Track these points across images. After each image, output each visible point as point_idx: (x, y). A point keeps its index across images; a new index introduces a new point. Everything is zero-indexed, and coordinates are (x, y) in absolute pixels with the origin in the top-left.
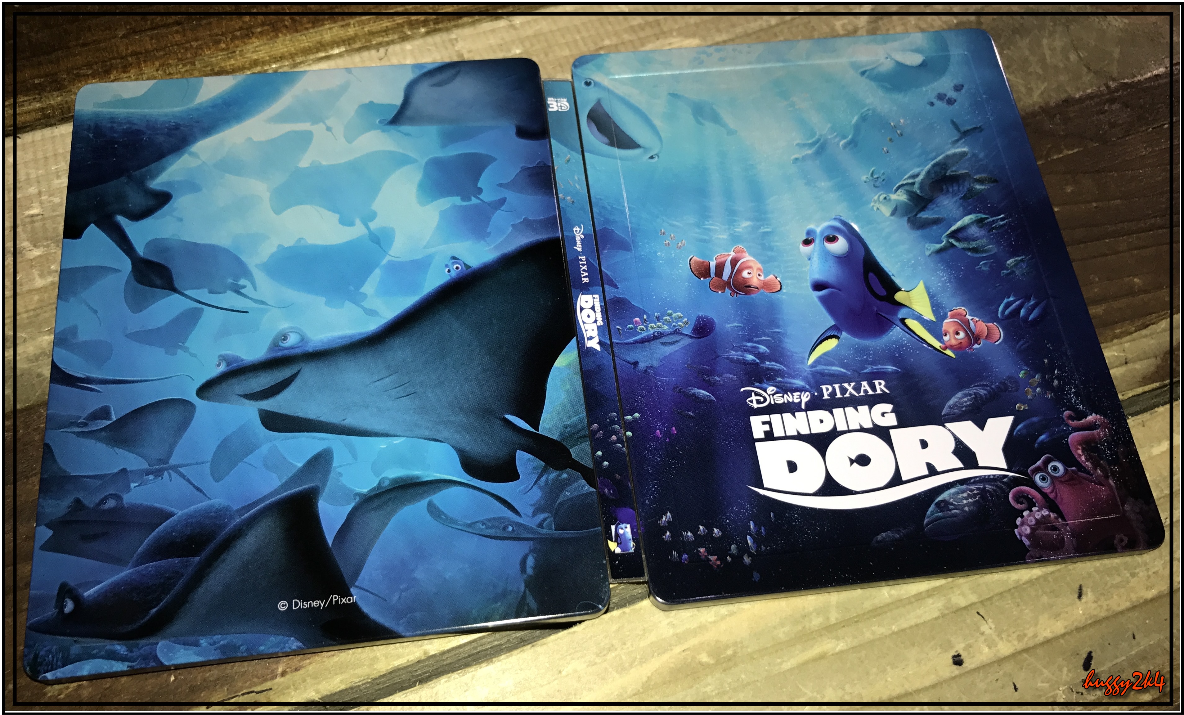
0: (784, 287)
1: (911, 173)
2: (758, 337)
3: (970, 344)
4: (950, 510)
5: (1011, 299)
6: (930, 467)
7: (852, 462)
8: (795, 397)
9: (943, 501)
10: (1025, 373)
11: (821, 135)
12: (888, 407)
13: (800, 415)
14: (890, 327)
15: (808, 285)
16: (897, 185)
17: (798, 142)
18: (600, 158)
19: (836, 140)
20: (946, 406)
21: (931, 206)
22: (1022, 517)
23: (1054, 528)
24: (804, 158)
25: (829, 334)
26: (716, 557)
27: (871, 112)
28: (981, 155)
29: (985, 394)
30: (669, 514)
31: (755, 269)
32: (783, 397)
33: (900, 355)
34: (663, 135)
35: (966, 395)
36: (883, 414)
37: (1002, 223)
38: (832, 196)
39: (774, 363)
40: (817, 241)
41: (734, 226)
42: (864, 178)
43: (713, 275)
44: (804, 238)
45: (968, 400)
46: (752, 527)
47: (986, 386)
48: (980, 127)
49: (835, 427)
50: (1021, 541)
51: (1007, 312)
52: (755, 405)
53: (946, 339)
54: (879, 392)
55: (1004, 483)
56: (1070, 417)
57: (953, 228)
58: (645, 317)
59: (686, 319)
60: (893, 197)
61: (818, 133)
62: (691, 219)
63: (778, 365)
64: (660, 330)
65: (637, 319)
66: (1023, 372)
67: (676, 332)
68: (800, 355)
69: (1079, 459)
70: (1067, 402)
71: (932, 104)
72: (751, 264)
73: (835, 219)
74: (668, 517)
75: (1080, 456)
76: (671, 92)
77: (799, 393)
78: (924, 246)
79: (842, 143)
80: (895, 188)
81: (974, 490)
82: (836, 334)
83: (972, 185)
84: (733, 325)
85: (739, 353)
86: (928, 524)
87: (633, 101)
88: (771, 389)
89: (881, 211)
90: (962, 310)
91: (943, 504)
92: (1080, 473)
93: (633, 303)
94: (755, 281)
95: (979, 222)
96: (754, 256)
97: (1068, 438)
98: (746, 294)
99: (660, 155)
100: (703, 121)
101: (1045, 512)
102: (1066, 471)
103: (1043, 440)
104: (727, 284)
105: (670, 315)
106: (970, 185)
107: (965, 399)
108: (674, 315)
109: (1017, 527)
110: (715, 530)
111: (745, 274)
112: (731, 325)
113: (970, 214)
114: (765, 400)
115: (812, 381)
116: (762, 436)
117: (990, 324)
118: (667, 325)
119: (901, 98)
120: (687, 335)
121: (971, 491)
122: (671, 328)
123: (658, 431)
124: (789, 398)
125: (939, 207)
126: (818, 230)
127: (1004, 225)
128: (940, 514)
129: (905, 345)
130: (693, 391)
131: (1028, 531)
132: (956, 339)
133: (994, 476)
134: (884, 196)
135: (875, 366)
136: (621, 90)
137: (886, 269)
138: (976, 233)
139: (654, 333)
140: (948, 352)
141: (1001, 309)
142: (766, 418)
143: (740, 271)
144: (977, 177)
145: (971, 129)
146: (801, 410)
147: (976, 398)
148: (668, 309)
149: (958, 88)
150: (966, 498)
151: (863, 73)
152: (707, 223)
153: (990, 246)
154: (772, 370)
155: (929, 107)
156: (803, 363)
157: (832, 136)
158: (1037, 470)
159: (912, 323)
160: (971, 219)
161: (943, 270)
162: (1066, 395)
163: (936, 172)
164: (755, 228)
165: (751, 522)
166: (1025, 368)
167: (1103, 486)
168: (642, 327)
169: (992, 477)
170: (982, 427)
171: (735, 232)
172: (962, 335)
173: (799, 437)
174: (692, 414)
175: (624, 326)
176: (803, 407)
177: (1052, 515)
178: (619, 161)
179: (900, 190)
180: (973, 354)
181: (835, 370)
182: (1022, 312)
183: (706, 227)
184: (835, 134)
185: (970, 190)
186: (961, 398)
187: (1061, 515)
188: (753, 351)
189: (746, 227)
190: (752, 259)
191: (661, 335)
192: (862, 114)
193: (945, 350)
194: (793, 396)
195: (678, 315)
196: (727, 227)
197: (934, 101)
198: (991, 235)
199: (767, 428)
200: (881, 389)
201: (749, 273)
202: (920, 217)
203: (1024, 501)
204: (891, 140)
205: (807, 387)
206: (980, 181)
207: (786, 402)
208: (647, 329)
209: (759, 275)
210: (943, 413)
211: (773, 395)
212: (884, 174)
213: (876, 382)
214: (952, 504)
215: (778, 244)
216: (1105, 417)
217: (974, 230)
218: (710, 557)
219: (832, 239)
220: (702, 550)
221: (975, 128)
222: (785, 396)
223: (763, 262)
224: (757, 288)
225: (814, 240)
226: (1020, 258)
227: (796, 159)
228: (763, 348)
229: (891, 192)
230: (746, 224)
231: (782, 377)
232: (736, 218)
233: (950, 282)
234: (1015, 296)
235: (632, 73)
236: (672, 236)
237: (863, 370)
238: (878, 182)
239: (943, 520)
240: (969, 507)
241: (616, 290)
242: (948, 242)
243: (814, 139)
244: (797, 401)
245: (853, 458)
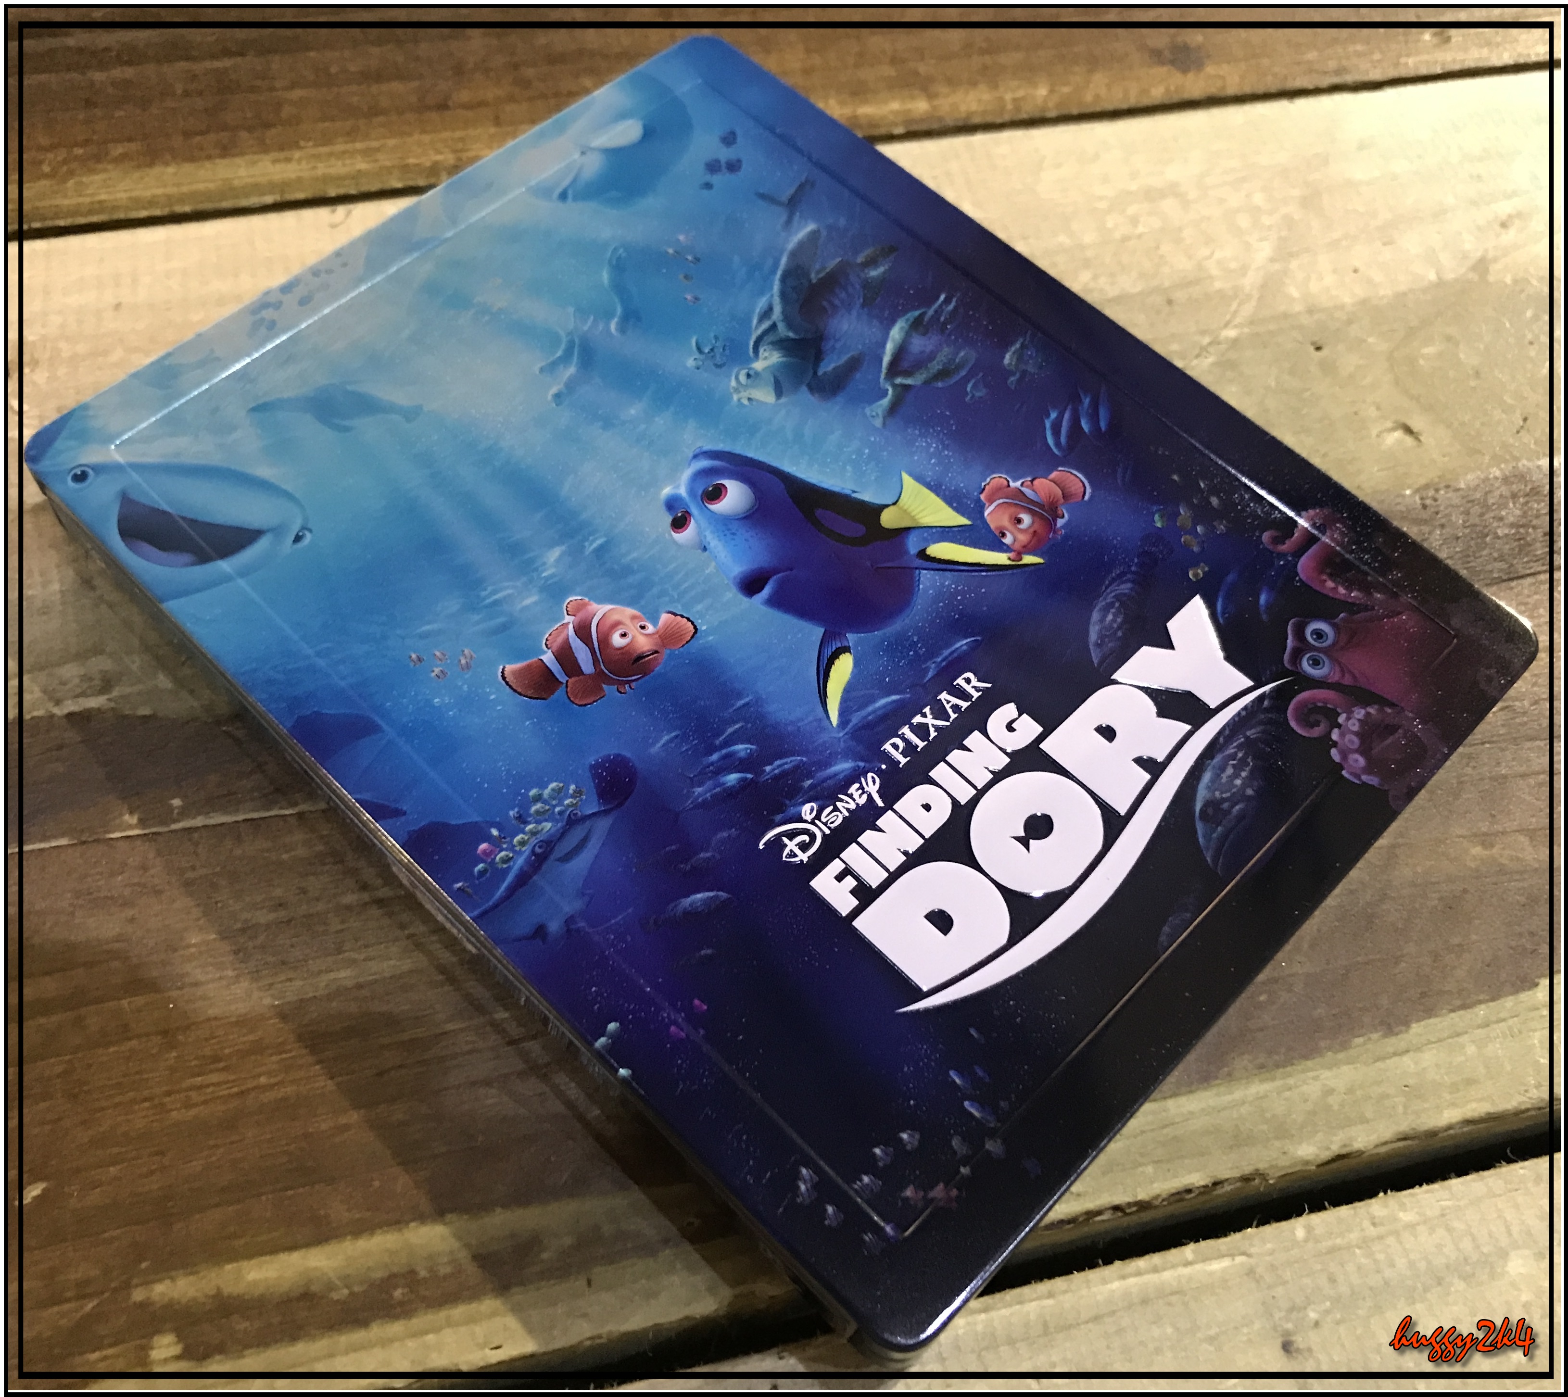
0: (698, 622)
1: (758, 310)
2: (719, 735)
3: (1050, 525)
4: (1229, 812)
5: (1054, 415)
6: (1143, 762)
7: (1024, 841)
8: (856, 795)
9: (1207, 804)
10: (1161, 517)
11: (569, 334)
12: (1009, 710)
13: (887, 820)
14: (912, 577)
15: (733, 595)
16: (751, 343)
17: (539, 365)
18: (198, 596)
19: (601, 327)
20: (1091, 647)
21: (827, 346)
22: (1335, 744)
23: (1391, 729)
24: (571, 386)
25: (828, 652)
26: (941, 1186)
27: (621, 251)
28: (842, 222)
29: (1131, 589)
30: (804, 1171)
31: (628, 621)
32: (836, 809)
33: (961, 613)
34: (288, 487)
35: (1106, 610)
36: (1010, 728)
37: (951, 307)
38: (661, 422)
39: (778, 762)
40: (694, 510)
41: (536, 570)
42: (690, 363)
43: (562, 677)
44: (669, 519)
45: (1115, 615)
46: (958, 1081)
47: (1123, 574)
48: (807, 181)
49: (955, 802)
50: (1364, 783)
51: (1063, 439)
52: (803, 857)
53: (1008, 540)
54: (976, 695)
55: (1267, 710)
56: (1276, 541)
57: (886, 359)
58: (495, 832)
59: (573, 787)
60: (758, 366)
61: (562, 334)
62: (452, 605)
63: (788, 760)
64: (540, 837)
65: (483, 846)
66: (1157, 517)
67: (572, 821)
68: (811, 718)
69: (1337, 596)
70: (1254, 521)
71: (708, 186)
72: (615, 617)
73: (695, 457)
74: (807, 1177)
75: (1335, 589)
76: (252, 405)
77: (857, 785)
78: (864, 415)
79: (613, 326)
80: (751, 350)
81: (1236, 753)
82: (839, 645)
83: (863, 275)
84: (663, 741)
85: (709, 784)
86: (1216, 859)
87: (187, 459)
88: (807, 810)
89: (758, 401)
90: (996, 479)
91: (1210, 811)
92: (1356, 617)
93: (453, 822)
94: (643, 643)
95: (916, 325)
96: (611, 601)
97: (1297, 575)
98: (645, 675)
99: (309, 526)
100: (347, 423)
101: (1359, 713)
102: (1334, 626)
103: (1267, 601)
104: (599, 677)
105: (538, 798)
106: (858, 276)
107: (1110, 617)
108: (546, 793)
109: (1340, 767)
110: (905, 1136)
111: (617, 640)
112: (659, 745)
113: (893, 322)
114: (813, 837)
115: (860, 748)
116: (855, 902)
117: (1054, 475)
118: (546, 820)
119: (651, 202)
120: (594, 814)
121: (1233, 757)
122: (557, 821)
123: (673, 1028)
124: (846, 805)
125: (839, 340)
126: (683, 491)
127: (956, 308)
128: (1219, 829)
129: (957, 592)
130: (680, 909)
131: (1362, 761)
132: (1021, 530)
133: (1245, 708)
134: (743, 373)
135: (937, 656)
136: (154, 454)
137: (836, 489)
138: (925, 346)
139: (533, 852)
140: (1028, 559)
141: (1050, 441)
142: (836, 866)
143: (605, 640)
144: (860, 259)
145: (796, 192)
146: (881, 812)
147: (1122, 604)
148: (528, 790)
149: (729, 139)
150: (1236, 775)
151: (563, 196)
152: (483, 594)
153: (962, 354)
154: (784, 774)
155: (705, 192)
156: (823, 729)
157: (589, 323)
158: (1297, 655)
159: (942, 550)
160: (902, 328)
161: (921, 435)
162: (1243, 510)
163: (794, 288)
164: (576, 552)
165: (952, 1073)
166: (1155, 508)
167: (1400, 613)
168: (503, 854)
169: (1244, 713)
170: (1168, 644)
171: (547, 579)
172: (1027, 519)
173: (913, 860)
174: (709, 951)
175: (468, 876)
176: (880, 803)
177: (1371, 710)
178: (241, 582)
179: (761, 350)
180: (1066, 538)
181: (884, 706)
182: (1085, 425)
183: (488, 601)
184: (592, 318)
185: (866, 285)
186: (1102, 620)
187: (1382, 701)
188: (731, 764)
189: (558, 561)
190: (609, 607)
191: (548, 845)
192: (610, 262)
193: (1021, 559)
194: (851, 796)
195: (553, 790)
196: (524, 579)
197: (708, 178)
198: (949, 335)
199: (850, 882)
200: (973, 687)
201: (624, 635)
202: (825, 373)
203: (1319, 717)
204: (686, 277)
205: (862, 764)
206: (871, 262)
207: (847, 814)
208: (515, 852)
209: (643, 627)
210: (1096, 661)
211: (818, 817)
212: (716, 338)
213: (960, 681)
214: (1224, 800)
215: (634, 555)
216: (1321, 507)
217: (918, 344)
218: (931, 1194)
219: (716, 493)
220: (909, 1192)
221: (801, 187)
222: (839, 804)
223: (630, 603)
224: (656, 652)
225: (687, 512)
226: (1018, 345)
227: (558, 396)
228: (741, 749)
229: (749, 361)
230: (554, 555)
231: (809, 776)
232: (532, 554)
233: (946, 447)
234: (1055, 407)
235: (154, 414)
236: (438, 653)
237: (925, 676)
238: (718, 356)
239: (1231, 836)
240: (1251, 786)
241: (403, 819)
242: (894, 386)
243: (563, 346)
244: (863, 800)
245: (1021, 833)
